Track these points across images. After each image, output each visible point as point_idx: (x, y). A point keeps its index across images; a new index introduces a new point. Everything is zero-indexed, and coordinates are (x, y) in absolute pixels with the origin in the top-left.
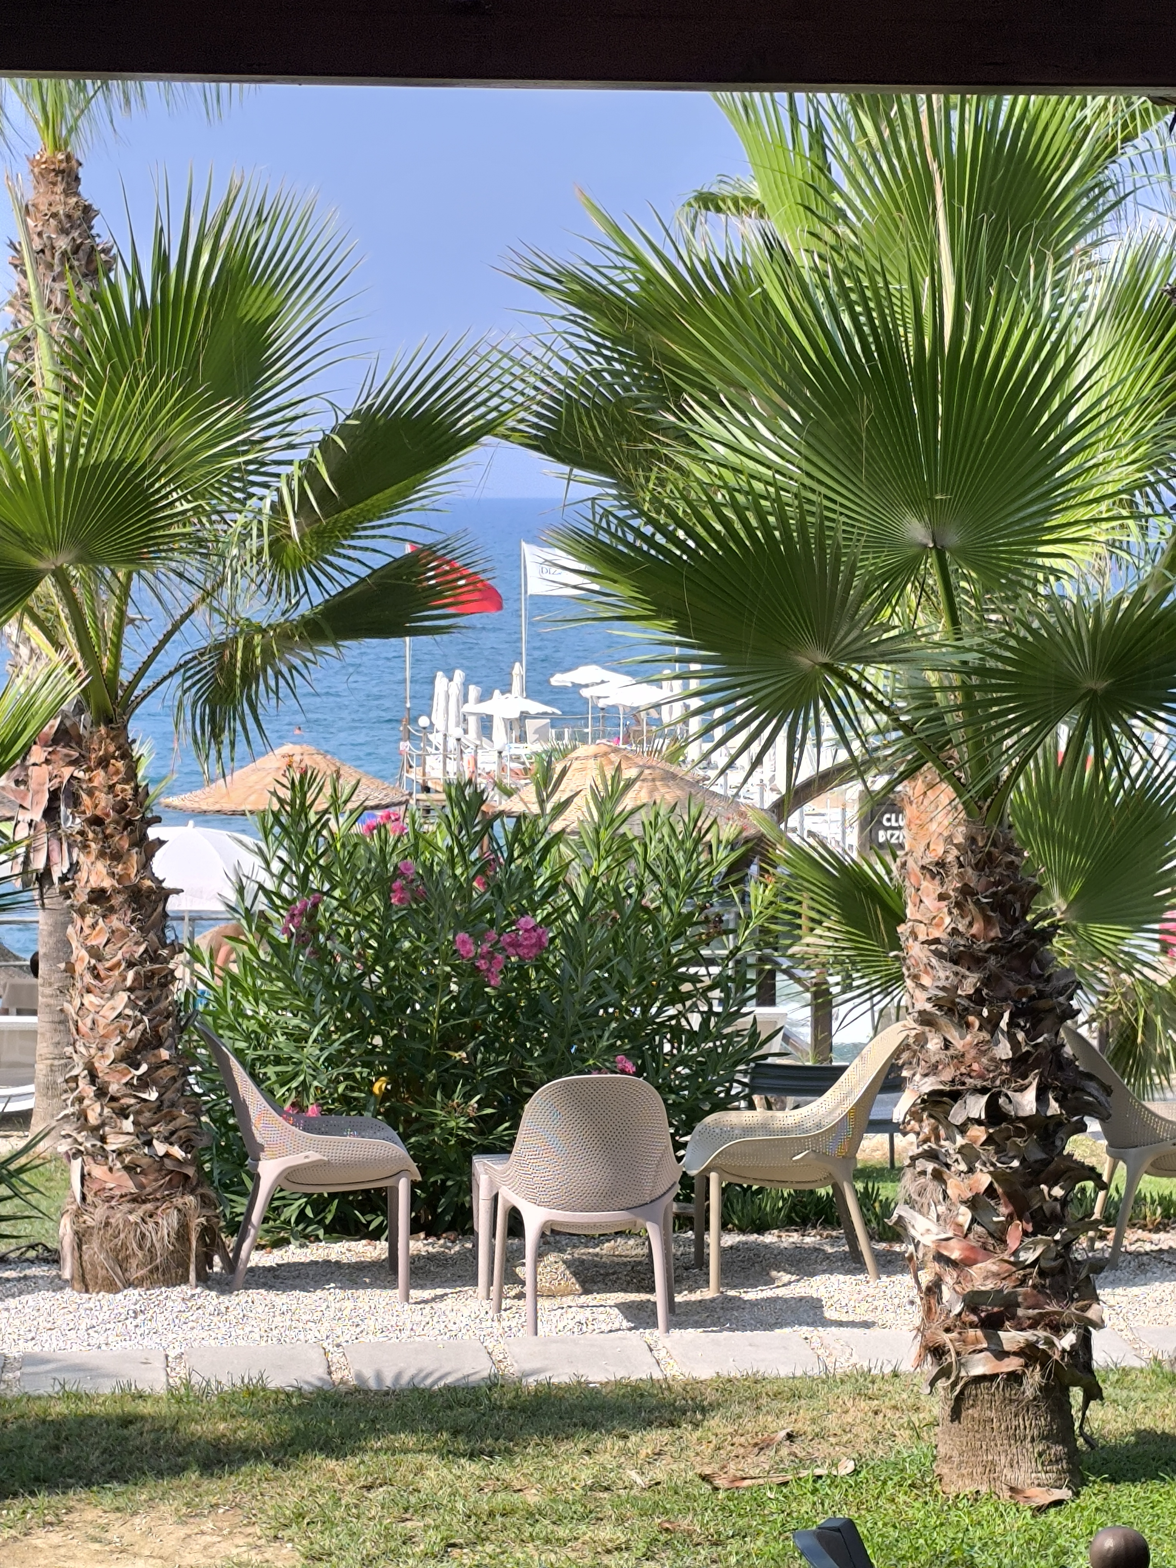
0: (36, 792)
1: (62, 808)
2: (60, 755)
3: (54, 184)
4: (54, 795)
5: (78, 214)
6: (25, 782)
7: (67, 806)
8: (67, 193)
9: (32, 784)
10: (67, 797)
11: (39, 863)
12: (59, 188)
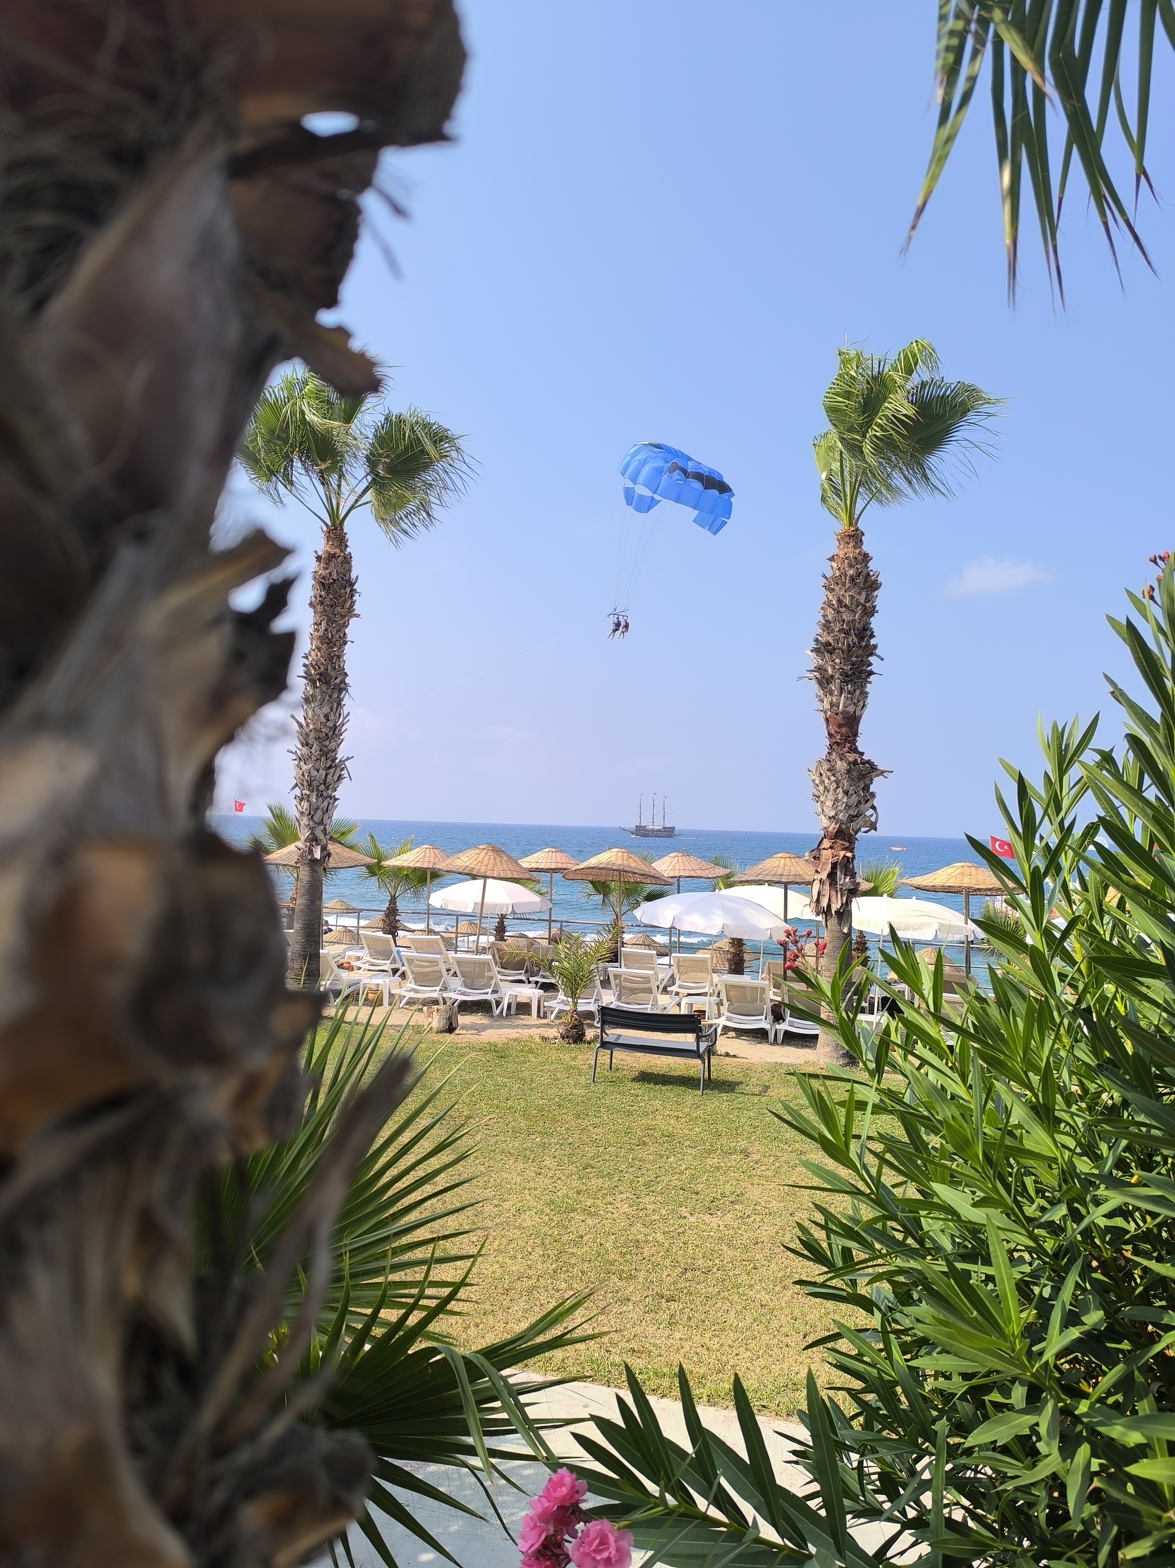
0: (825, 864)
1: (838, 873)
2: (839, 844)
3: (848, 543)
4: (834, 866)
5: (860, 558)
6: (819, 858)
7: (841, 872)
8: (855, 547)
9: (823, 859)
10: (841, 867)
11: (824, 903)
12: (852, 544)
